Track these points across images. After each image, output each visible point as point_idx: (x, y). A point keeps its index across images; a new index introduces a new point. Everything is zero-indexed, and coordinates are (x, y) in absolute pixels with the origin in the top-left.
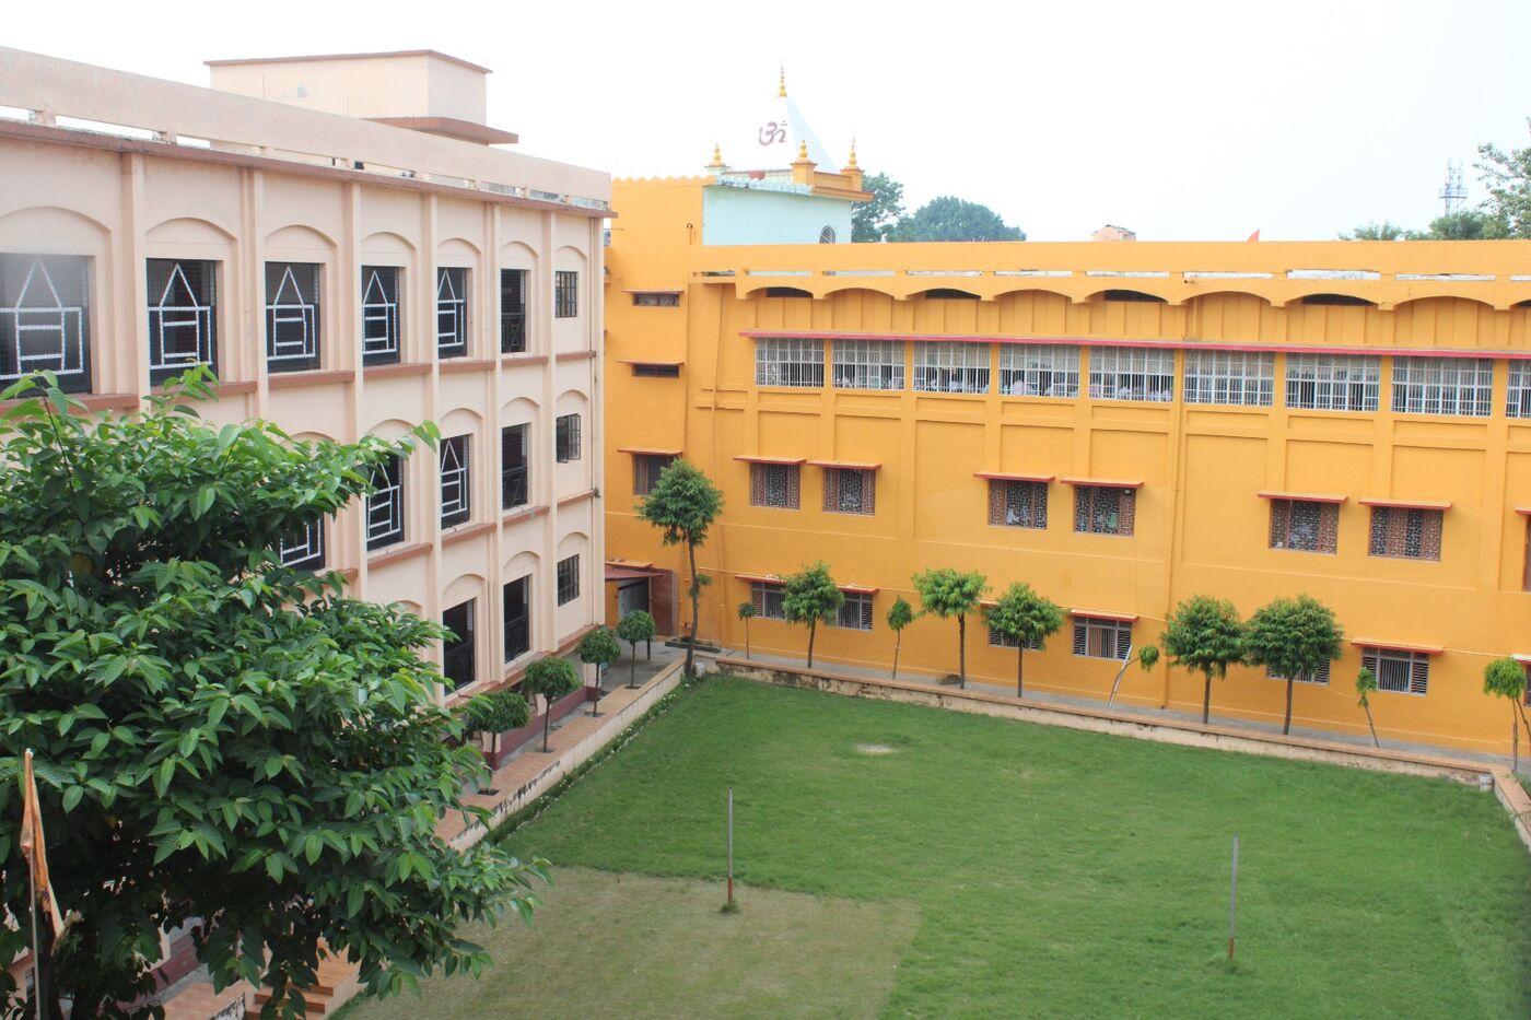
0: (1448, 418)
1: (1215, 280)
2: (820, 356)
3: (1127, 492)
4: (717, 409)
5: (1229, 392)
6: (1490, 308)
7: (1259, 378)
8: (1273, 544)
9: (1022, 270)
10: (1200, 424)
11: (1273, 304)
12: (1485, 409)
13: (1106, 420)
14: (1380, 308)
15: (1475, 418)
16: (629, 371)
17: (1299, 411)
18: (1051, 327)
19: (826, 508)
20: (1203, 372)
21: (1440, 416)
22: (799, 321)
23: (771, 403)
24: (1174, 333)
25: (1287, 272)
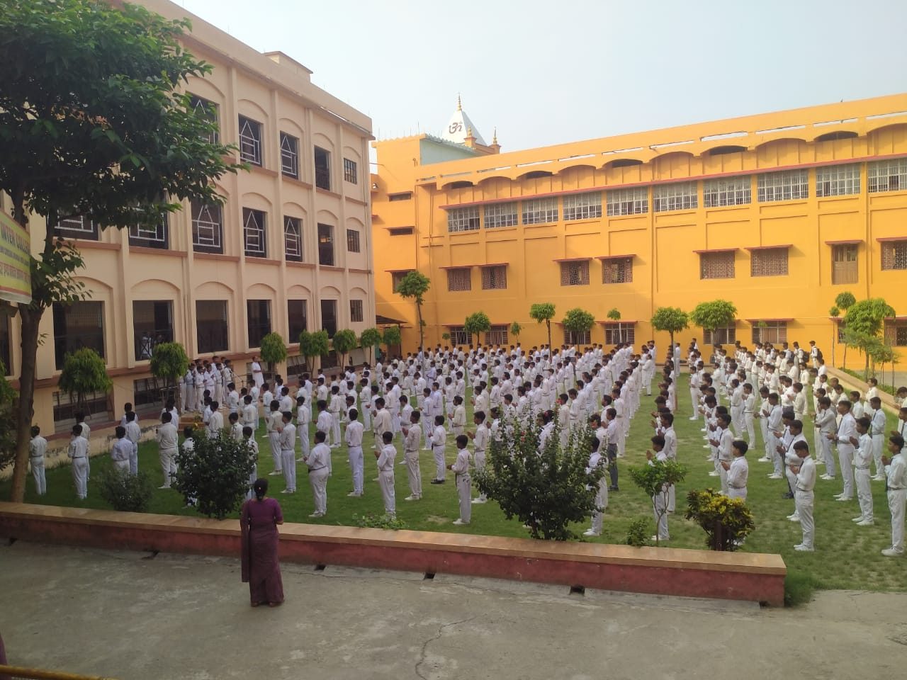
0: (787, 202)
1: (665, 148)
2: (478, 214)
3: (628, 261)
4: (431, 246)
5: (676, 204)
6: (804, 141)
7: (690, 195)
8: (702, 277)
9: (572, 157)
10: (662, 222)
11: (695, 155)
12: (806, 195)
13: (615, 226)
14: (748, 149)
15: (801, 200)
16: (389, 233)
17: (711, 209)
18: (587, 183)
19: (484, 288)
20: (662, 196)
21: (783, 202)
22: (467, 198)
23: (456, 240)
24: (647, 177)
25: (701, 139)
